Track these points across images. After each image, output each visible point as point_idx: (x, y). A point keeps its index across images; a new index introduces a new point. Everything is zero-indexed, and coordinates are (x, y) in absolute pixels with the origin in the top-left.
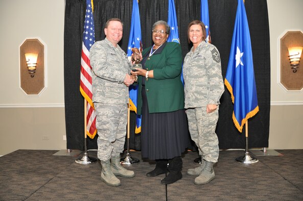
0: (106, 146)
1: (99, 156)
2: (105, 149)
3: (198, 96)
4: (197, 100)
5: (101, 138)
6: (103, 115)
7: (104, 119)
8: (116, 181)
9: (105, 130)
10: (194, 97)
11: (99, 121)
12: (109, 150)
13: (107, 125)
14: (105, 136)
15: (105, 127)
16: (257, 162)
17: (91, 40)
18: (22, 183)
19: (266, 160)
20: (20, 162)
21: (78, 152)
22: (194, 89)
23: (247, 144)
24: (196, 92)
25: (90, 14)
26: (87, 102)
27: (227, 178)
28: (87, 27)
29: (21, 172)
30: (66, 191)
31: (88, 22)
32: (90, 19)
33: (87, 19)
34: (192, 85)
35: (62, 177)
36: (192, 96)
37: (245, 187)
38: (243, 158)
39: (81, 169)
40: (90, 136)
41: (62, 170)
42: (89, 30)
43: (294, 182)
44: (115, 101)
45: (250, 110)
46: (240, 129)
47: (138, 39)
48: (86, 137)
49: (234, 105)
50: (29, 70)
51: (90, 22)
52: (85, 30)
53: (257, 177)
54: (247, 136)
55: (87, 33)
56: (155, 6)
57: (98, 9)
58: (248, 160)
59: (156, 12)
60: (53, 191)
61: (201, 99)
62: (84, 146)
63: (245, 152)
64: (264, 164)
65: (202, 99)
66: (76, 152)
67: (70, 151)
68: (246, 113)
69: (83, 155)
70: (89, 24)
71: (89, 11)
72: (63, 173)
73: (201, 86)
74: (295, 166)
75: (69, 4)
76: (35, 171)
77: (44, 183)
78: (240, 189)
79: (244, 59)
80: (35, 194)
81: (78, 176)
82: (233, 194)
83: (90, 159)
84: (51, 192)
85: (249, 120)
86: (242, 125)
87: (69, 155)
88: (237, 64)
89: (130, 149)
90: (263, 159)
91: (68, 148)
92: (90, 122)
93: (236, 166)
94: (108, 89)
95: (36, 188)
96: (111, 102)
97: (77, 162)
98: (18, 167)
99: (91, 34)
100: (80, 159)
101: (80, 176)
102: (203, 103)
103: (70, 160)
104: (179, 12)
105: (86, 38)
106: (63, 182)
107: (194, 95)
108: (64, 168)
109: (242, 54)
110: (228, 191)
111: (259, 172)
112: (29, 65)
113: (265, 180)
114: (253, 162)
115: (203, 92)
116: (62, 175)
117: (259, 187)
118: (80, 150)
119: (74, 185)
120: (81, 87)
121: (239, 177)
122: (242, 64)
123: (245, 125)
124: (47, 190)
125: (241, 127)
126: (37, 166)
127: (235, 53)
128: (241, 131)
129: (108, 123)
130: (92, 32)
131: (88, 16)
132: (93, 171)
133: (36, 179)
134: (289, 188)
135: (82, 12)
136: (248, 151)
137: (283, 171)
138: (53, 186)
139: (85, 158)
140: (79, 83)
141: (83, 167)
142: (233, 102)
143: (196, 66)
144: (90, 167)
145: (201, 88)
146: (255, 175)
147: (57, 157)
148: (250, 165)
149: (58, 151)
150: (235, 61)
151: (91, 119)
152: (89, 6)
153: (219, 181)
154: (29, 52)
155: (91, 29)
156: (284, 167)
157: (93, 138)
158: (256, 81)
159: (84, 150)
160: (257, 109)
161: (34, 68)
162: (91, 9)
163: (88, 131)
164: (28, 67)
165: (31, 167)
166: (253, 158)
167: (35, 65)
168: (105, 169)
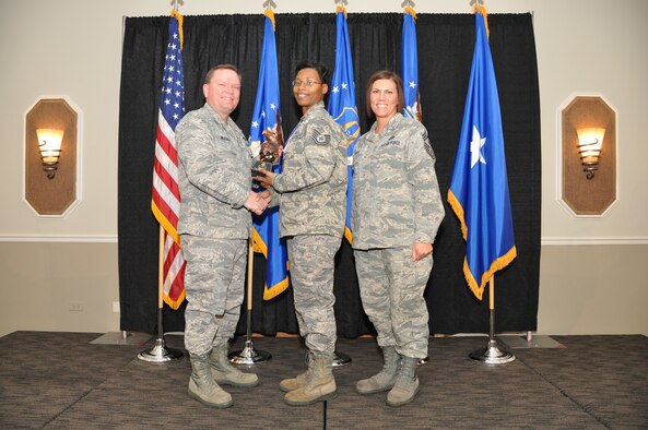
0: (204, 323)
1: (190, 344)
2: (202, 331)
3: (395, 225)
4: (392, 232)
5: (195, 307)
6: (202, 260)
7: (204, 269)
8: (223, 398)
9: (203, 291)
10: (386, 227)
11: (191, 274)
12: (210, 332)
13: (210, 282)
14: (202, 304)
15: (205, 285)
16: (511, 360)
17: (177, 105)
18: (25, 400)
19: (531, 356)
20: (21, 356)
21: (145, 337)
22: (386, 209)
23: (492, 323)
24: (391, 217)
25: (175, 52)
26: (166, 233)
27: (449, 392)
28: (170, 79)
29: (21, 379)
30: (118, 417)
31: (171, 69)
32: (175, 63)
33: (171, 62)
34: (382, 202)
35: (110, 389)
36: (382, 225)
37: (483, 410)
38: (484, 353)
39: (149, 372)
40: (171, 303)
41: (109, 375)
42: (173, 86)
43: (582, 400)
44: (227, 233)
45: (498, 253)
46: (478, 292)
47: (273, 106)
48: (161, 306)
49: (466, 244)
50: (45, 164)
51: (176, 69)
52: (166, 85)
53: (511, 391)
54: (492, 307)
55: (169, 91)
56: (310, 39)
57: (193, 41)
58: (494, 357)
59: (312, 50)
60: (90, 417)
61: (400, 231)
62: (157, 326)
63: (488, 339)
64: (526, 364)
65: (404, 230)
66: (140, 338)
67: (128, 336)
68: (491, 260)
69: (155, 344)
70: (174, 75)
71: (174, 47)
72: (112, 380)
73: (400, 203)
74: (586, 369)
75: (131, 30)
76: (55, 377)
77: (71, 400)
78: (475, 414)
79: (487, 150)
80: (53, 423)
81: (143, 387)
82: (459, 424)
83: (168, 352)
84: (87, 420)
85: (497, 274)
86: (483, 284)
87: (125, 343)
88: (474, 162)
89: (253, 332)
90: (524, 355)
91: (122, 329)
92: (172, 276)
93: (469, 369)
94: (214, 207)
95: (54, 411)
96: (219, 235)
97: (142, 358)
98: (16, 368)
99: (178, 94)
100: (148, 352)
101: (148, 387)
102: (405, 239)
103: (127, 353)
104: (357, 52)
105: (168, 102)
106: (112, 399)
107: (387, 223)
108: (114, 370)
109: (483, 141)
110: (451, 418)
111: (514, 380)
112: (43, 154)
113: (524, 397)
114: (504, 361)
115: (405, 216)
116: (109, 386)
117: (512, 411)
118: (148, 332)
119: (136, 405)
120: (153, 202)
121: (473, 390)
122: (483, 161)
123: (488, 284)
124: (78, 415)
125: (481, 290)
126: (58, 366)
127: (470, 139)
128: (480, 298)
129: (211, 277)
130: (179, 89)
131: (173, 58)
132: (173, 377)
133: (54, 392)
134: (572, 413)
135: (159, 48)
136: (495, 339)
137: (562, 378)
138: (91, 406)
139: (159, 350)
140: (150, 192)
141: (153, 369)
142: (465, 237)
143: (387, 161)
144: (169, 369)
145: (401, 209)
146: (506, 387)
147: (99, 348)
148: (498, 366)
149: (101, 334)
150: (469, 155)
151: (175, 269)
152: (175, 36)
153: (433, 399)
154: (46, 126)
155: (178, 83)
156: (564, 372)
157: (176, 308)
158: (511, 196)
159: (155, 334)
160: (512, 253)
161: (55, 159)
162: (178, 43)
163: (167, 293)
164: (42, 158)
165: (44, 368)
166: (505, 352)
167: (57, 154)
168: (199, 373)
